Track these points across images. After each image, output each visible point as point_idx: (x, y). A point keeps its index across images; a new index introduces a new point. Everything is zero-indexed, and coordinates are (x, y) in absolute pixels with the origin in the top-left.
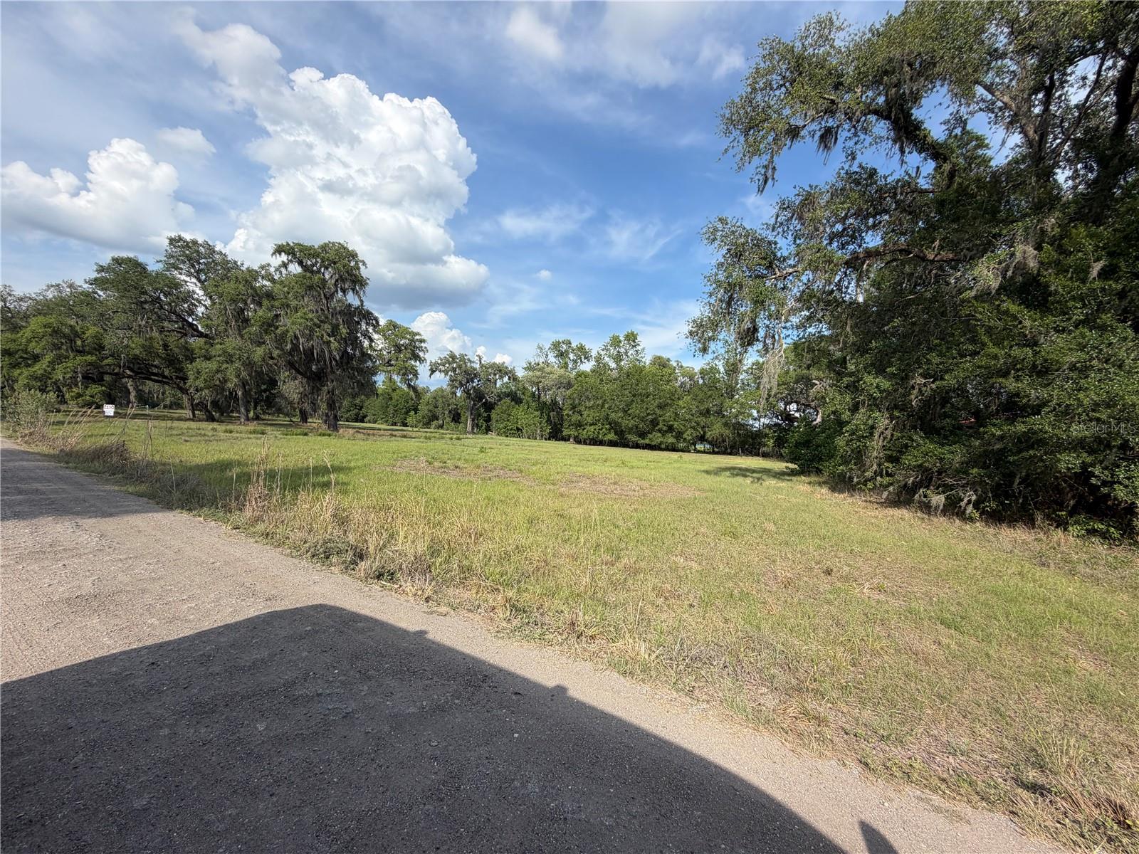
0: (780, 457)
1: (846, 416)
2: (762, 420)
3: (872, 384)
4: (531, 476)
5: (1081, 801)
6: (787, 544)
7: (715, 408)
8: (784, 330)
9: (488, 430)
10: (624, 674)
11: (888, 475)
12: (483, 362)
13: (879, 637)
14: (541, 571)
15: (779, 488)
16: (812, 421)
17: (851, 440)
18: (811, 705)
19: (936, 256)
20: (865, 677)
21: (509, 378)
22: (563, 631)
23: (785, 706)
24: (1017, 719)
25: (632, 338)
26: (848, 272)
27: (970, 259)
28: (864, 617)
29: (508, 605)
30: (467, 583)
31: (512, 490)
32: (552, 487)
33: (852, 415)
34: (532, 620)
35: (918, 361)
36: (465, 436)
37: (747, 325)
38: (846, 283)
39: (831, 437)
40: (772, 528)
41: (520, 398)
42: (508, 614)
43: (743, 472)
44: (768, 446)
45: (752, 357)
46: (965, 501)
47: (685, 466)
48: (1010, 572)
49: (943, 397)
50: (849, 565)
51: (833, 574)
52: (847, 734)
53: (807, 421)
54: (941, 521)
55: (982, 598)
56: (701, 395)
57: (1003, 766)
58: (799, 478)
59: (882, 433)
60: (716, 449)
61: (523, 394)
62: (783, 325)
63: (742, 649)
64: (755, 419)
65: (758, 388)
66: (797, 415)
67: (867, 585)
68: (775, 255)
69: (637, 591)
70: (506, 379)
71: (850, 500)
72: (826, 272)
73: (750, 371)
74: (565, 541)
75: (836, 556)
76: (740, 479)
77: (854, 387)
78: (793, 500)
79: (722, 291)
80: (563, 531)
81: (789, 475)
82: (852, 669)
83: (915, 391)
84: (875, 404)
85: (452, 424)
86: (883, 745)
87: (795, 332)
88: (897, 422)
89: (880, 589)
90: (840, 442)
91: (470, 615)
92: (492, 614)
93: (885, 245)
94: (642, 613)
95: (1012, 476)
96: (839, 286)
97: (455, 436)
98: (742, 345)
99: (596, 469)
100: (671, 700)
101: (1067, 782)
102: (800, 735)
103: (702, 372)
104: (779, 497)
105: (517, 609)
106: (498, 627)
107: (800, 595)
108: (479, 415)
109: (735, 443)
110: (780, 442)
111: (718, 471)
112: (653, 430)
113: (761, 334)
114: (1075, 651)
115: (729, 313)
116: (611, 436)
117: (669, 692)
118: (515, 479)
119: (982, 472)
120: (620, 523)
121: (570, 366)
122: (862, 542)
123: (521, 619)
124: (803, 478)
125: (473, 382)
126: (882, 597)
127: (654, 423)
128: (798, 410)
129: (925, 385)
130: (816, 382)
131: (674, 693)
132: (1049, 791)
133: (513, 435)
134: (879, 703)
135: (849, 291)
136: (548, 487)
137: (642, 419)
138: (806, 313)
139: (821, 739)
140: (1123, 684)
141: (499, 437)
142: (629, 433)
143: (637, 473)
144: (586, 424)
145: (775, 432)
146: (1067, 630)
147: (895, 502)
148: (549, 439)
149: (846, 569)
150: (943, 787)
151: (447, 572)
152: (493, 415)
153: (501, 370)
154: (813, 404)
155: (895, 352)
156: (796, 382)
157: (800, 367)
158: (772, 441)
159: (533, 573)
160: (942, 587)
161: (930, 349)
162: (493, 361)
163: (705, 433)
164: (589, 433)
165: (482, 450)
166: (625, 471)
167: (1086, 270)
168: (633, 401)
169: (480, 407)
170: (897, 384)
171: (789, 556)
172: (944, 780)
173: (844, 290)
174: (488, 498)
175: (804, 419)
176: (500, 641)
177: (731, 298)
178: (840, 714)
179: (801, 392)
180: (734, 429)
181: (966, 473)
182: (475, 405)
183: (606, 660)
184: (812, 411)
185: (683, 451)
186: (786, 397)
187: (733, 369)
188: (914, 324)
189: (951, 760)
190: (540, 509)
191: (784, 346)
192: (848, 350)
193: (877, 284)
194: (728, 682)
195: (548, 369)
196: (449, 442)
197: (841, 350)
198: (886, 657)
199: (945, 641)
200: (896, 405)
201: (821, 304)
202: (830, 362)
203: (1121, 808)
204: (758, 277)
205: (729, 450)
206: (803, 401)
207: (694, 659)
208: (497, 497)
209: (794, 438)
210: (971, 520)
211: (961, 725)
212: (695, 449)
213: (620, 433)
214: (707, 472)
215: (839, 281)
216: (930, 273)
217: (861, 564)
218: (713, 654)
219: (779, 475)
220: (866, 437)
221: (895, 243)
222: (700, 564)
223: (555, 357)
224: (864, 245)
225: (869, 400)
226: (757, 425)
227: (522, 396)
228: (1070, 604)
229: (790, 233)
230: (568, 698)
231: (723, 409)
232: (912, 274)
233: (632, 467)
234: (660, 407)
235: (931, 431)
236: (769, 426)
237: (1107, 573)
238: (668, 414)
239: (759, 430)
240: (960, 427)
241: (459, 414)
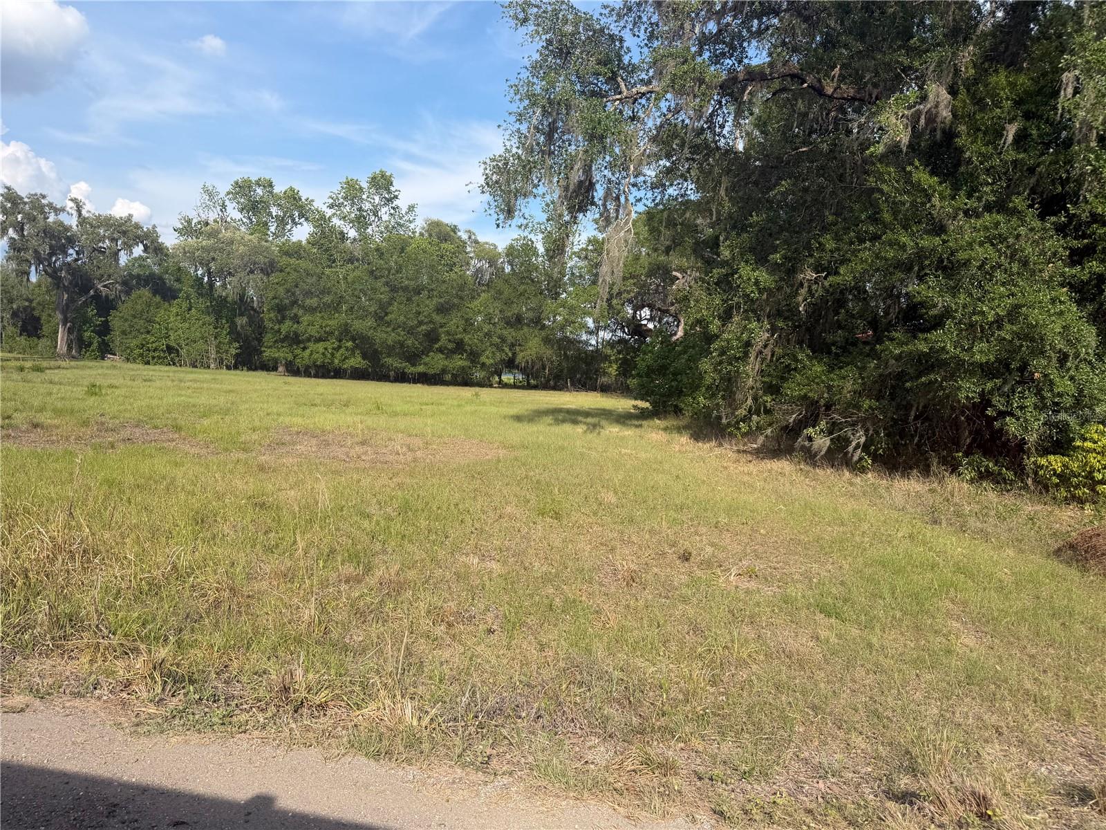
0: (625, 391)
1: (714, 327)
2: (601, 333)
3: (749, 279)
4: (200, 437)
5: (948, 801)
6: (631, 521)
7: (530, 315)
8: (633, 190)
9: (105, 350)
10: (377, 756)
11: (767, 412)
12: (84, 212)
13: (746, 641)
14: (225, 607)
15: (623, 438)
16: (672, 335)
17: (721, 363)
18: (657, 750)
19: (835, 90)
20: (728, 699)
21: (146, 249)
22: (267, 704)
23: (621, 757)
24: (895, 719)
25: (382, 183)
26: (724, 102)
27: (877, 98)
28: (730, 616)
29: (157, 675)
30: (70, 645)
31: (160, 465)
32: (242, 456)
33: (723, 326)
34: (206, 694)
35: (808, 247)
36: (53, 363)
37: (577, 175)
38: (720, 119)
39: (694, 360)
40: (611, 498)
41: (170, 289)
42: (159, 689)
43: (573, 416)
44: (609, 375)
45: (586, 230)
46: (854, 444)
47: (484, 409)
48: (900, 535)
49: (838, 298)
50: (712, 545)
51: (692, 559)
52: (700, 779)
53: (664, 335)
54: (826, 474)
55: (868, 571)
56: (507, 293)
57: (875, 779)
58: (651, 423)
59: (761, 352)
60: (532, 381)
61: (178, 280)
62: (632, 180)
63: (564, 686)
64: (591, 333)
65: (594, 283)
66: (651, 326)
67: (734, 571)
68: (620, 60)
69: (401, 619)
70: (138, 250)
71: (717, 451)
72: (695, 96)
73: (583, 255)
74: (269, 550)
75: (696, 533)
76: (567, 428)
77: (726, 284)
78: (643, 455)
79: (539, 111)
80: (266, 533)
81: (637, 417)
82: (712, 690)
83: (803, 291)
84: (753, 310)
85: (22, 340)
86: (744, 785)
87: (649, 194)
88: (780, 336)
89: (751, 574)
90: (705, 365)
91: (77, 702)
92: (124, 695)
93: (771, 64)
94: (409, 653)
95: (908, 407)
96: (711, 122)
97: (28, 364)
98: (571, 210)
99: (326, 420)
100: (454, 782)
101: (935, 783)
102: (639, 794)
103: (511, 251)
104: (623, 451)
105: (175, 680)
106: (137, 715)
107: (648, 595)
108: (86, 321)
109: (561, 371)
110: (626, 368)
111: (536, 415)
112: (430, 349)
113: (599, 192)
114: (958, 625)
115: (551, 153)
116: (356, 361)
117: (450, 771)
118: (165, 445)
119: (875, 403)
120: (373, 509)
121: (273, 229)
122: (731, 510)
123: (186, 695)
124: (658, 422)
125: (66, 254)
126: (753, 585)
127: (432, 337)
128: (651, 319)
129: (816, 281)
130: (678, 275)
131: (459, 771)
132: (917, 796)
133: (160, 361)
134: (742, 729)
135: (725, 132)
136: (236, 455)
137: (411, 331)
138: (664, 163)
139: (667, 794)
140: (1000, 657)
141: (130, 365)
142: (389, 356)
143: (402, 423)
144: (309, 340)
145: (619, 352)
146: (953, 601)
147: (775, 451)
148: (236, 367)
149: (709, 550)
150: (808, 820)
151: (24, 630)
152: (116, 321)
153: (127, 231)
154: (672, 309)
155: (782, 229)
156: (649, 275)
157: (656, 250)
158: (615, 367)
159: (208, 613)
160: (823, 564)
161: (825, 229)
162: (109, 212)
163: (514, 354)
164: (315, 356)
165: (93, 390)
166: (382, 421)
167: (999, 133)
168: (393, 299)
169: (85, 304)
170: (782, 279)
171: (634, 538)
172: (810, 812)
173: (717, 130)
174: (110, 483)
175: (658, 332)
176: (143, 740)
177: (552, 129)
178: (694, 754)
179: (656, 291)
180: (560, 349)
181: (858, 407)
182: (71, 300)
183: (345, 739)
184: (671, 319)
185: (481, 385)
186: (636, 297)
187: (557, 248)
188: (806, 190)
189: (821, 785)
190: (219, 497)
191: (634, 216)
192: (722, 226)
193: (761, 124)
194: (542, 739)
195: (225, 234)
196: (15, 376)
197: (712, 226)
198: (754, 667)
199: (823, 634)
200: (781, 312)
201: (686, 150)
202: (697, 243)
203: (984, 798)
204: (594, 94)
205: (552, 383)
206: (659, 304)
207: (491, 714)
208: (130, 480)
209: (644, 361)
210: (863, 470)
211: (835, 738)
212: (500, 382)
213: (372, 354)
214: (518, 418)
215: (712, 115)
216: (827, 114)
217: (728, 541)
218: (521, 700)
219: (623, 419)
220: (739, 358)
221: (785, 63)
222: (505, 563)
223: (241, 211)
224: (746, 61)
225: (745, 303)
226: (593, 342)
227: (177, 285)
228: (959, 569)
229: (643, 28)
230: (277, 812)
231: (543, 316)
232: (805, 115)
233: (396, 414)
234: (441, 310)
235: (819, 348)
236: (611, 344)
237: (996, 526)
238: (454, 322)
239: (597, 350)
240: (854, 344)
241: (38, 319)
